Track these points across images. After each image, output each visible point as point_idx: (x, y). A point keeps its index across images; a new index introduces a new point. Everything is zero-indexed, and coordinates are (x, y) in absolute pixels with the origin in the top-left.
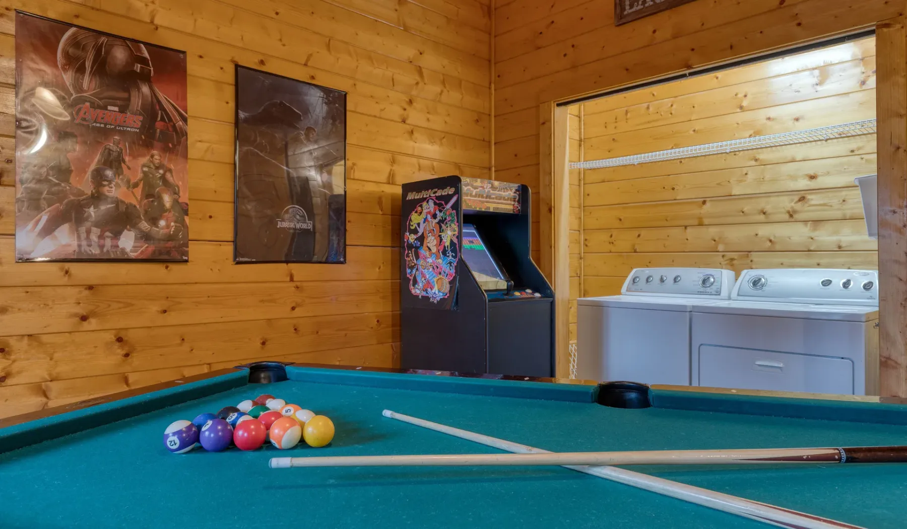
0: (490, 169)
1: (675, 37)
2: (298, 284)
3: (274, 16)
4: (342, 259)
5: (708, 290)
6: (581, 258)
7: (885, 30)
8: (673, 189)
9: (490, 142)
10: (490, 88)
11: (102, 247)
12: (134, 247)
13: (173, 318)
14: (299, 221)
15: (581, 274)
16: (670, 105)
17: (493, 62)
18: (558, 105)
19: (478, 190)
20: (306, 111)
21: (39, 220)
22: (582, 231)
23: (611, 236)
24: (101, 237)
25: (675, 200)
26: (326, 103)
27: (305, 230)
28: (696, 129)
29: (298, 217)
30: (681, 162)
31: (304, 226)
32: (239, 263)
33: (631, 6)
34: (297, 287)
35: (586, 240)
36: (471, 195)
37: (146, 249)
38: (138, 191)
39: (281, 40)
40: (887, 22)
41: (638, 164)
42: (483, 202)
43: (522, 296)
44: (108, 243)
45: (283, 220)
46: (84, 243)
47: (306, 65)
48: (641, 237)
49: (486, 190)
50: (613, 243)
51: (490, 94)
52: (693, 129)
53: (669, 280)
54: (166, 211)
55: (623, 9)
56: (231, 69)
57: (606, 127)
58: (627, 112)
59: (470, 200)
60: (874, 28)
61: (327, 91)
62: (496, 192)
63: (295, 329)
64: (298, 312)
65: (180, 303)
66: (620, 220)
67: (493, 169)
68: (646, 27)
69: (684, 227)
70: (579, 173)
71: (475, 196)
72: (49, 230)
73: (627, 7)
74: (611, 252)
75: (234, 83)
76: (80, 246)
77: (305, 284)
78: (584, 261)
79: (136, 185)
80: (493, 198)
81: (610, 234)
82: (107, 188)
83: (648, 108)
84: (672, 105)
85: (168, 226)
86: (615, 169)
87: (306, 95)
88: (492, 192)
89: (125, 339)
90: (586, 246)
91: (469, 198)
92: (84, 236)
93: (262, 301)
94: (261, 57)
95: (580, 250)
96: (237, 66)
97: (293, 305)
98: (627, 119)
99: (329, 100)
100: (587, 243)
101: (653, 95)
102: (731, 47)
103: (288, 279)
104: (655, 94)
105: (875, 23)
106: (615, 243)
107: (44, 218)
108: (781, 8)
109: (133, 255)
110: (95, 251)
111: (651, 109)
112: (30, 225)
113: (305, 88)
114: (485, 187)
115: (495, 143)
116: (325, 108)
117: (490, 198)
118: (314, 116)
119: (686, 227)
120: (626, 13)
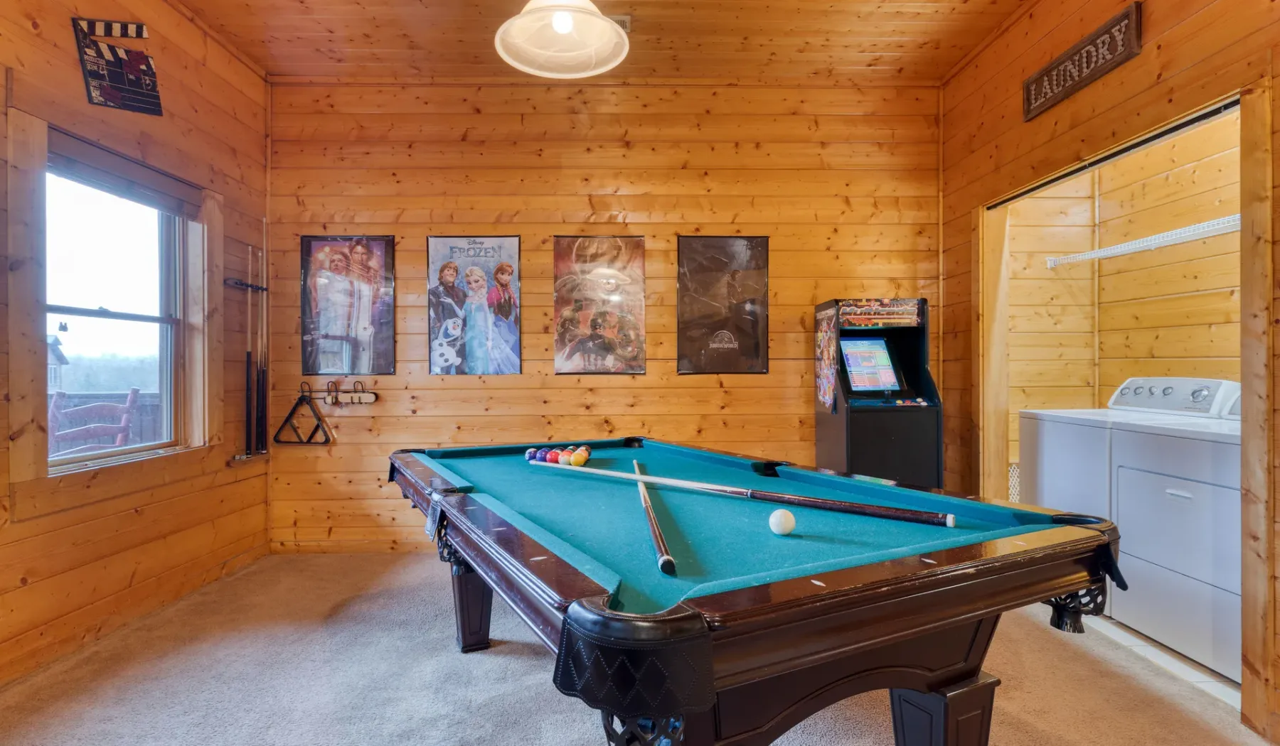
0: (938, 278)
1: (1073, 127)
2: (727, 390)
3: (707, 193)
4: (765, 371)
5: (1198, 406)
6: (1095, 365)
7: (1248, 97)
8: (1196, 277)
9: (938, 251)
10: (938, 197)
11: (596, 365)
12: (613, 365)
13: (637, 410)
14: (726, 342)
15: (1095, 383)
16: (1192, 171)
17: (941, 169)
18: (989, 208)
19: (864, 309)
20: (732, 257)
21: (564, 353)
22: (1096, 333)
23: (1127, 338)
24: (596, 359)
25: (1198, 291)
26: (749, 249)
27: (732, 349)
28: (1222, 199)
29: (726, 339)
30: (1204, 243)
31: (731, 346)
32: (680, 374)
33: (1036, 99)
34: (726, 392)
35: (1101, 343)
36: (855, 314)
37: (620, 366)
38: (616, 330)
39: (711, 210)
40: (1249, 87)
41: (1156, 249)
42: (870, 319)
43: (905, 404)
44: (599, 362)
45: (714, 342)
46: (587, 363)
47: (733, 223)
48: (1159, 338)
49: (874, 309)
50: (1129, 346)
51: (938, 202)
52: (1219, 199)
53: (1158, 392)
54: (632, 341)
55: (1030, 104)
56: (674, 240)
57: (1122, 206)
58: (1144, 186)
59: (854, 319)
60: (1238, 97)
61: (749, 239)
62: (887, 309)
63: (724, 423)
64: (726, 411)
65: (641, 401)
66: (1137, 318)
67: (941, 277)
68: (1048, 120)
69: (1208, 326)
70: (1093, 265)
71: (861, 314)
72: (570, 356)
73: (1033, 101)
74: (1127, 358)
75: (677, 249)
76: (585, 365)
77: (732, 390)
78: (1099, 368)
79: (614, 327)
80: (883, 315)
81: (1126, 336)
82: (598, 330)
83: (1167, 178)
84: (1194, 172)
85: (633, 351)
86: (1132, 256)
87: (732, 246)
88: (880, 308)
89: (610, 421)
90: (1102, 350)
91: (853, 316)
92: (587, 358)
93: (698, 401)
94: (696, 226)
95: (1094, 355)
96: (679, 237)
97: (723, 405)
98: (1144, 195)
99: (752, 246)
100: (1102, 346)
101: (1173, 161)
102: (1114, 134)
103: (719, 386)
104: (1175, 159)
105: (1238, 90)
106: (1131, 346)
107: (567, 349)
108: (1159, 83)
109: (613, 370)
110: (593, 368)
111: (1170, 179)
112: (561, 354)
113: (731, 241)
114: (872, 305)
115: (944, 252)
116: (749, 252)
117: (879, 314)
118: (739, 261)
119: (1210, 325)
120: (1032, 107)
